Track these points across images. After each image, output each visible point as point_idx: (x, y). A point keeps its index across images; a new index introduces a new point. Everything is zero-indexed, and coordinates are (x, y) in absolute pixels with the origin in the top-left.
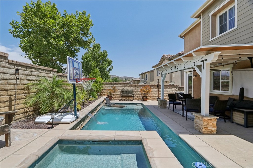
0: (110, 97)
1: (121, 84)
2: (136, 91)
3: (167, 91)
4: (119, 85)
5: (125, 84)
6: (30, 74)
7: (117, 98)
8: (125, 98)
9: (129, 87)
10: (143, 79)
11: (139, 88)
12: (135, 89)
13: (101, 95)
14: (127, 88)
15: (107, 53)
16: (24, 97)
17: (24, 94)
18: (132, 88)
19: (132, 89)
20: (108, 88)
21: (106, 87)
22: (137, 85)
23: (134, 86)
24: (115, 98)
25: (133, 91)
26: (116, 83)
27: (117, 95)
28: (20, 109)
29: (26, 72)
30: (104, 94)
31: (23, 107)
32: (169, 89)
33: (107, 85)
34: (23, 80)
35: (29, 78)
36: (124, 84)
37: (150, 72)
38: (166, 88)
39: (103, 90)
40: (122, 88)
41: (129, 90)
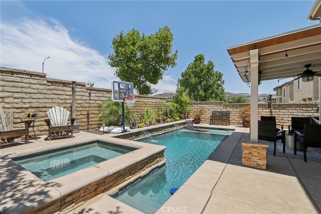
0: (197, 120)
1: (213, 104)
2: (233, 112)
3: (292, 113)
4: (209, 106)
5: (218, 104)
6: (102, 96)
7: (207, 121)
8: (218, 122)
9: (223, 107)
10: (278, 97)
11: (238, 109)
12: (232, 110)
13: (188, 117)
14: (220, 109)
15: (213, 65)
16: (98, 113)
17: (98, 110)
18: (228, 108)
19: (228, 110)
20: (196, 109)
21: (194, 108)
22: (235, 105)
23: (230, 106)
24: (205, 121)
25: (230, 113)
26: (206, 103)
27: (208, 118)
28: (95, 121)
29: (99, 95)
30: (191, 116)
31: (97, 120)
32: (294, 110)
33: (195, 105)
34: (97, 100)
35: (102, 99)
36: (216, 104)
37: (289, 84)
38: (288, 109)
39: (191, 112)
40: (214, 109)
41: (224, 111)
